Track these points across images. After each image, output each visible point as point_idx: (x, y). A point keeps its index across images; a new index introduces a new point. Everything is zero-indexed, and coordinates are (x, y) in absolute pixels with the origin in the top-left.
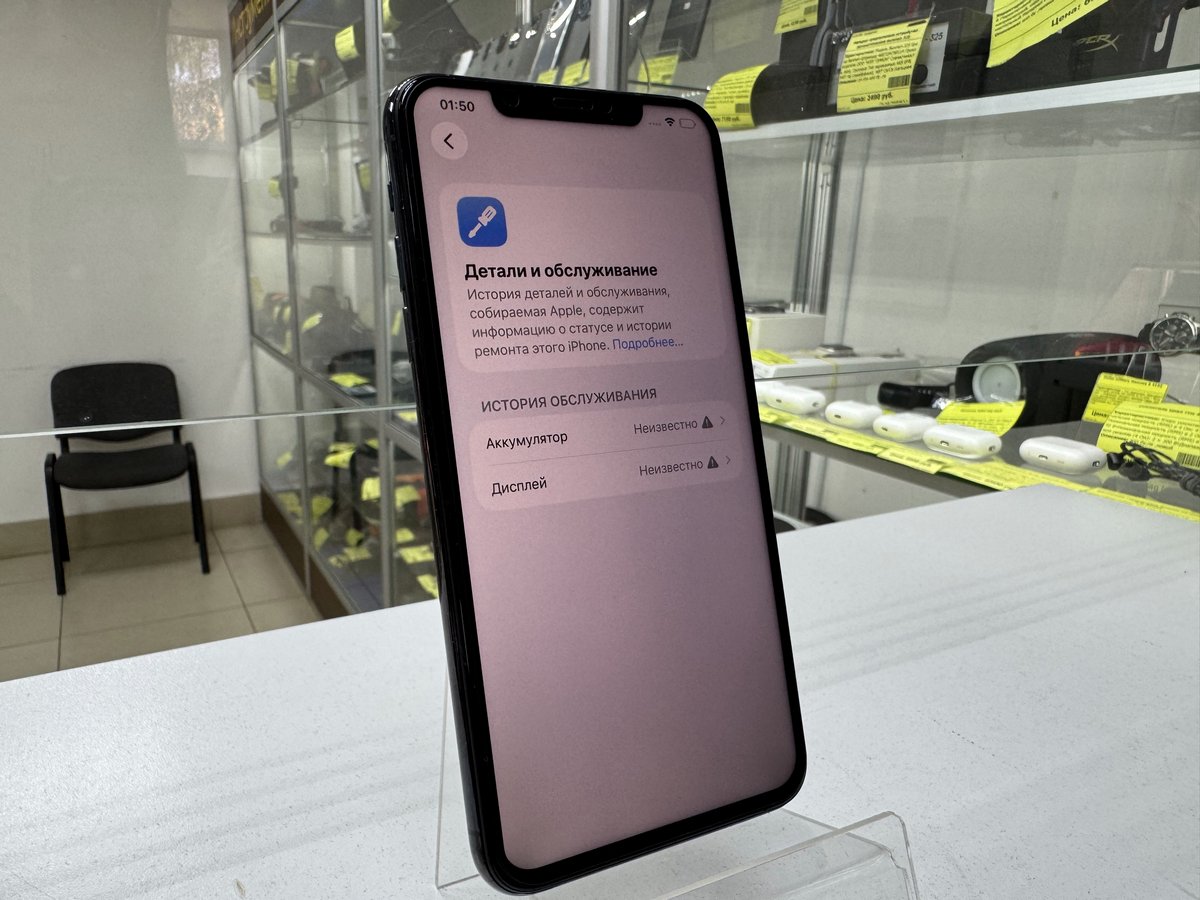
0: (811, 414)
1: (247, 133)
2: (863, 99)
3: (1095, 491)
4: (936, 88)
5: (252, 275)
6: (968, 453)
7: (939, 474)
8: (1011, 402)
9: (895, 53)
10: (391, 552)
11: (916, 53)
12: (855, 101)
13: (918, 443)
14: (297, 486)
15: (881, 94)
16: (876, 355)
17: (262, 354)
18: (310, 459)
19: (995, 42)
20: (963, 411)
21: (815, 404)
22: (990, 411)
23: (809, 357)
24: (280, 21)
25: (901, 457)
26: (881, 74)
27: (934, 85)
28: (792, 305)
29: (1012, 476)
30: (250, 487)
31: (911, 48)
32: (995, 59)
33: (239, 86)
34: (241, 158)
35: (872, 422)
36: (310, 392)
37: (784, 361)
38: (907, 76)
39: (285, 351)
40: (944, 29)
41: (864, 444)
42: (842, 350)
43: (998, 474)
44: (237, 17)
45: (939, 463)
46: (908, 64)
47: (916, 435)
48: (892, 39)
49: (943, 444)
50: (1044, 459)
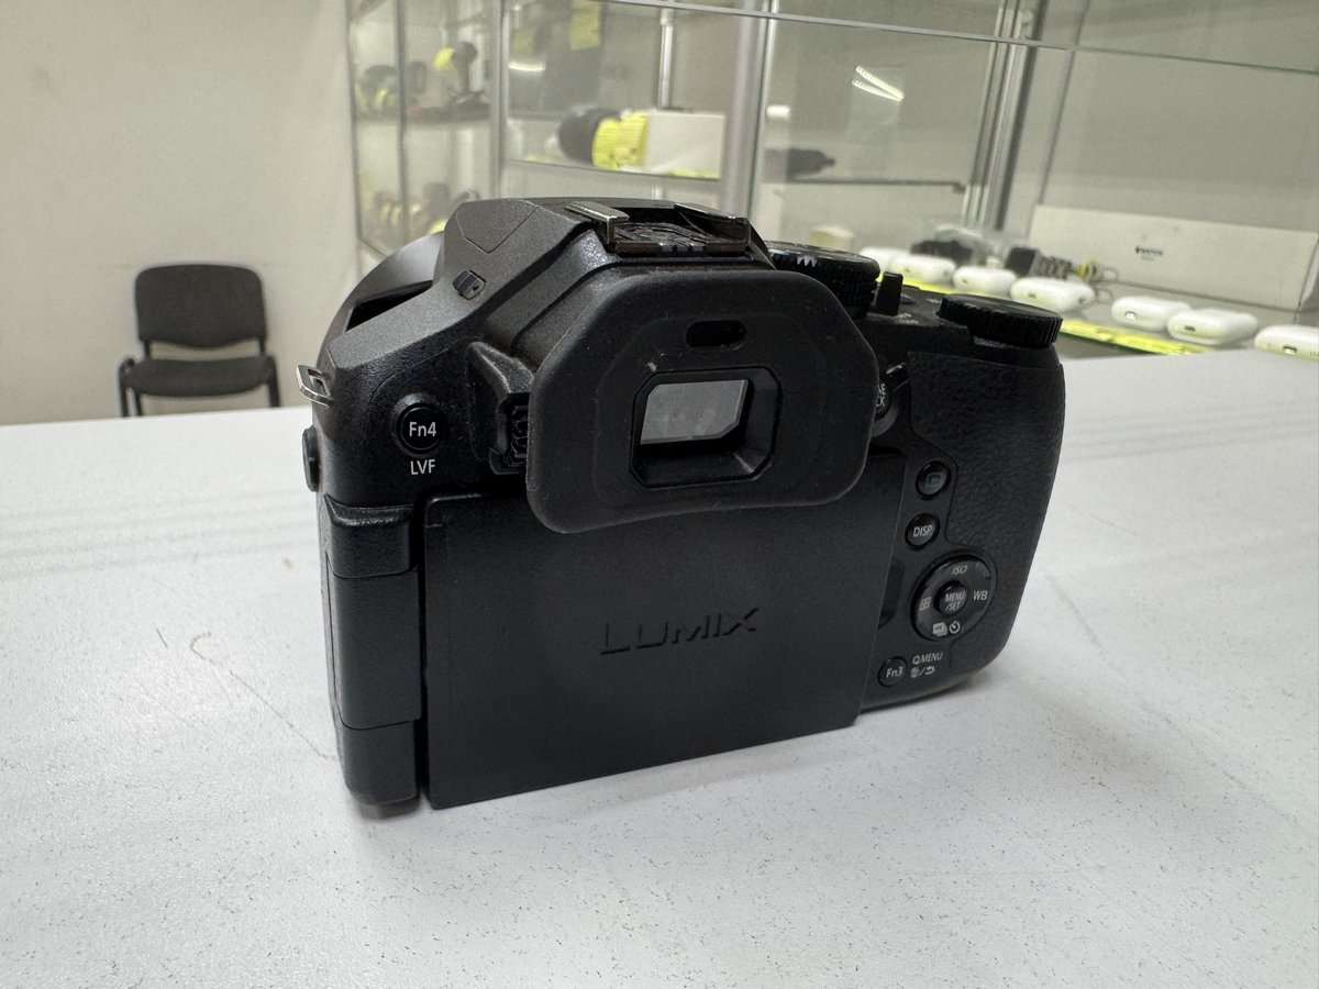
5: (360, 170)
34: (351, 37)
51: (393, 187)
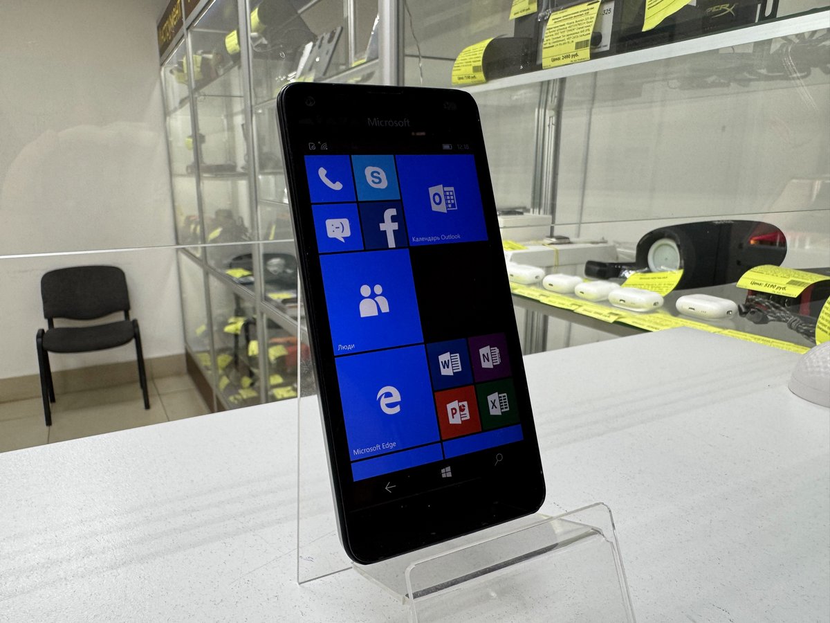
0: (534, 284)
1: (172, 107)
2: (559, 59)
3: (726, 332)
4: (607, 48)
5: (176, 204)
6: (639, 307)
7: (616, 322)
8: (675, 271)
9: (579, 25)
10: (267, 391)
11: (593, 23)
12: (554, 60)
13: (605, 302)
14: (208, 348)
15: (571, 54)
16: (586, 243)
17: (184, 259)
18: (215, 328)
19: (648, 13)
20: (641, 278)
21: (537, 277)
22: (659, 278)
23: (539, 244)
24: (188, 29)
25: (590, 312)
26: (570, 40)
27: (606, 46)
28: (531, 210)
29: (668, 323)
30: (178, 349)
31: (589, 20)
32: (648, 25)
33: (165, 74)
34: (167, 123)
35: (574, 288)
36: (215, 283)
37: (520, 249)
38: (587, 41)
39: (198, 255)
40: (611, 6)
41: (566, 303)
42: (563, 240)
43: (658, 321)
44: (162, 29)
45: (617, 315)
46: (588, 32)
47: (604, 296)
48: (577, 15)
49: (622, 302)
50: (692, 310)
51: (196, 213)
